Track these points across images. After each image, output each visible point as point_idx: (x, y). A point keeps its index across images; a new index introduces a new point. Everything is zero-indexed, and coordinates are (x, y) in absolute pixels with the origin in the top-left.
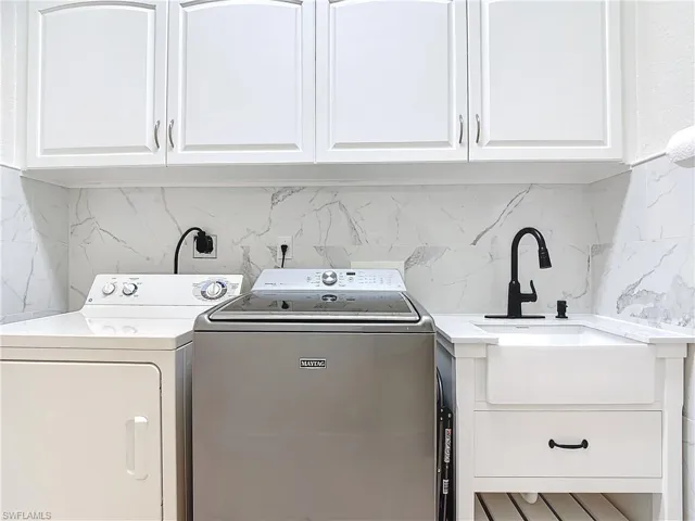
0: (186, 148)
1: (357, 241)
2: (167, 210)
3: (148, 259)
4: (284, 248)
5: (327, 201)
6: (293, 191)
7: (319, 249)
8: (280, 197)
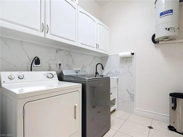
0: (51, 34)
1: (74, 64)
2: (23, 49)
3: (15, 66)
4: (60, 65)
5: (68, 54)
6: (61, 50)
7: (67, 65)
8: (58, 51)
